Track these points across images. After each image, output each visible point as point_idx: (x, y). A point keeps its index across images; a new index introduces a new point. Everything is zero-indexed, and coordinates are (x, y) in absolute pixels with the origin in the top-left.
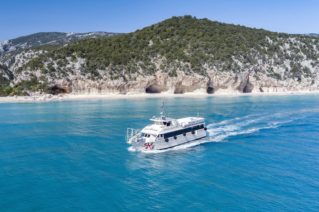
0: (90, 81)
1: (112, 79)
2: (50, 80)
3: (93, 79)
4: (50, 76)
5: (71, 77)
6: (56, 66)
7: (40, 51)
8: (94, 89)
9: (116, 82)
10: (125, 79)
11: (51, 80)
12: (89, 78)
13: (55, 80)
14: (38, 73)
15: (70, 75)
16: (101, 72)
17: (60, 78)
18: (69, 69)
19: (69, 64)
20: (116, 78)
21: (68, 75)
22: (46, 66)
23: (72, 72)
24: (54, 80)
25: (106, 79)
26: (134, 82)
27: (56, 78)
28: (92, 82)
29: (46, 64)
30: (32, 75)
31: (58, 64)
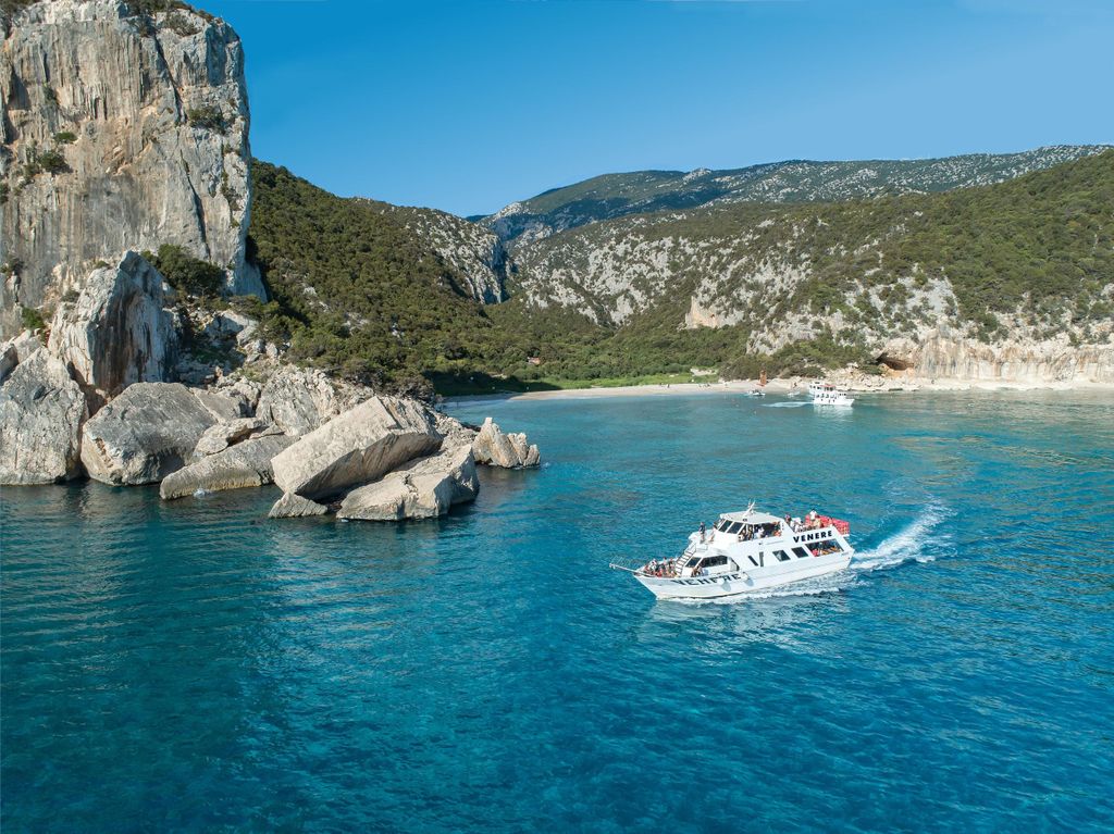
0: (974, 343)
1: (1036, 336)
2: (870, 340)
3: (984, 339)
4: (870, 330)
5: (924, 332)
6: (878, 303)
7: (665, 240)
8: (983, 364)
9: (1048, 345)
10: (1073, 337)
11: (874, 339)
12: (971, 335)
13: (884, 339)
14: (836, 322)
15: (920, 327)
16: (1003, 319)
17: (895, 335)
18: (917, 310)
19: (912, 296)
20: (1047, 335)
21: (915, 327)
22: (854, 301)
23: (926, 321)
24: (879, 338)
25: (1021, 338)
26: (1101, 347)
27: (884, 333)
28: (982, 347)
29: (851, 299)
30: (817, 325)
31: (883, 296)
